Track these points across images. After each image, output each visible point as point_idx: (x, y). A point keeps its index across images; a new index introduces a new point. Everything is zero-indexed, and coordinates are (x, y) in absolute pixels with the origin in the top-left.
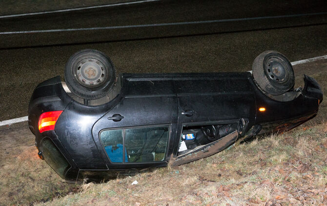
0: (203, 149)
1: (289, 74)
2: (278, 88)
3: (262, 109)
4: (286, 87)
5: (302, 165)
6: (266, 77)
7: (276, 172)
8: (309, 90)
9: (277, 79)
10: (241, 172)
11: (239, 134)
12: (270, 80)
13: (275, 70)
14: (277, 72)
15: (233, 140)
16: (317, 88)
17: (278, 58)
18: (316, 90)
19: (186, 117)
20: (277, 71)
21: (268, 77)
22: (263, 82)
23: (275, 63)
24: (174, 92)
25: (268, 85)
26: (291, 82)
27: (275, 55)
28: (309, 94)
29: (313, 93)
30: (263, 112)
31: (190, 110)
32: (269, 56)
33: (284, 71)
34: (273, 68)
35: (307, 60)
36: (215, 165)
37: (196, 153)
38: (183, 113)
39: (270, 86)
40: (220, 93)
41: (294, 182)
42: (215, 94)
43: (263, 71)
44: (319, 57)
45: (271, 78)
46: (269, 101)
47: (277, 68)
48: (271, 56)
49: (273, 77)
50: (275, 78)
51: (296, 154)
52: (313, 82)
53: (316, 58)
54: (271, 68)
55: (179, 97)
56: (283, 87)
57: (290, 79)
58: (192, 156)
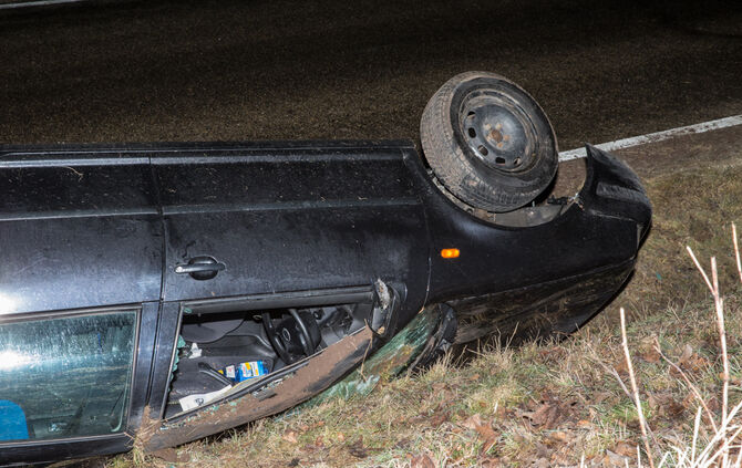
0: (258, 389)
1: (537, 145)
2: (501, 187)
3: (449, 253)
4: (530, 183)
5: (547, 405)
6: (459, 151)
7: (468, 436)
8: (604, 190)
9: (499, 160)
10: (365, 446)
11: (375, 334)
12: (474, 161)
13: (494, 131)
14: (499, 139)
15: (357, 353)
16: (630, 185)
17: (500, 96)
18: (625, 193)
19: (192, 281)
20: (498, 135)
21: (467, 151)
22: (452, 169)
23: (494, 109)
24: (151, 202)
25: (468, 177)
26: (546, 169)
27: (491, 86)
28: (604, 203)
29: (615, 201)
30: (452, 259)
31: (204, 258)
32: (472, 89)
33: (522, 133)
34: (486, 127)
35: (643, 137)
36: (291, 438)
37: (233, 403)
38: (180, 269)
39: (477, 181)
40: (307, 204)
41: (513, 459)
42: (291, 207)
43: (450, 134)
44: (679, 129)
45: (477, 154)
46: (471, 228)
47: (497, 127)
48: (475, 87)
49: (485, 153)
50: (492, 157)
51: (550, 386)
52: (615, 167)
53: (669, 132)
54: (479, 124)
55: (167, 217)
56: (518, 183)
57: (543, 158)
58: (221, 411)
